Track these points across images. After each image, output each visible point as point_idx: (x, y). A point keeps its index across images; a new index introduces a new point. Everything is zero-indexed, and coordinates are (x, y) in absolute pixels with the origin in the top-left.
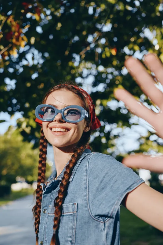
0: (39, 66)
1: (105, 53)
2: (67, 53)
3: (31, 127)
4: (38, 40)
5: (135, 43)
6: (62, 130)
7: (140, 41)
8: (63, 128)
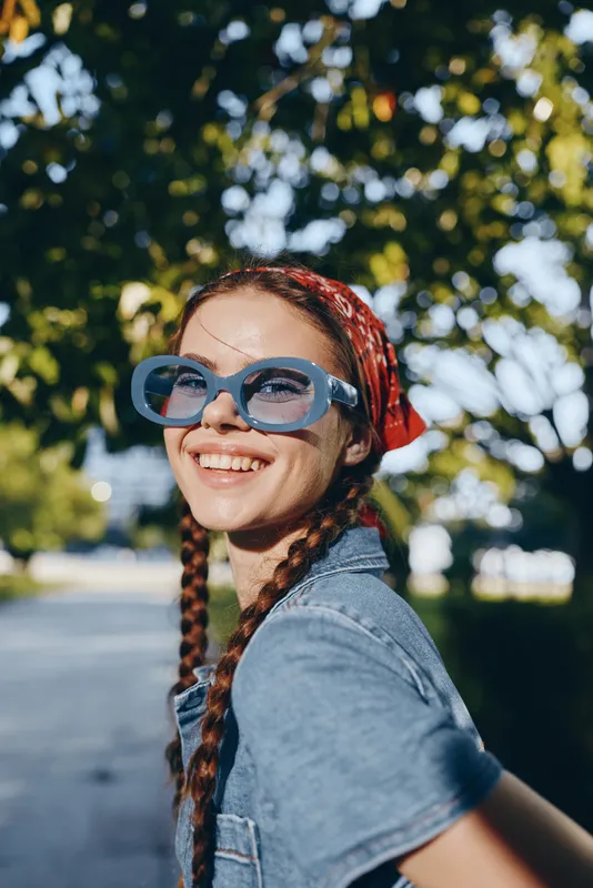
0: (84, 125)
1: (352, 108)
2: (200, 88)
3: (38, 377)
4: (87, 16)
5: (465, 82)
6: (236, 463)
7: (484, 77)
8: (240, 453)
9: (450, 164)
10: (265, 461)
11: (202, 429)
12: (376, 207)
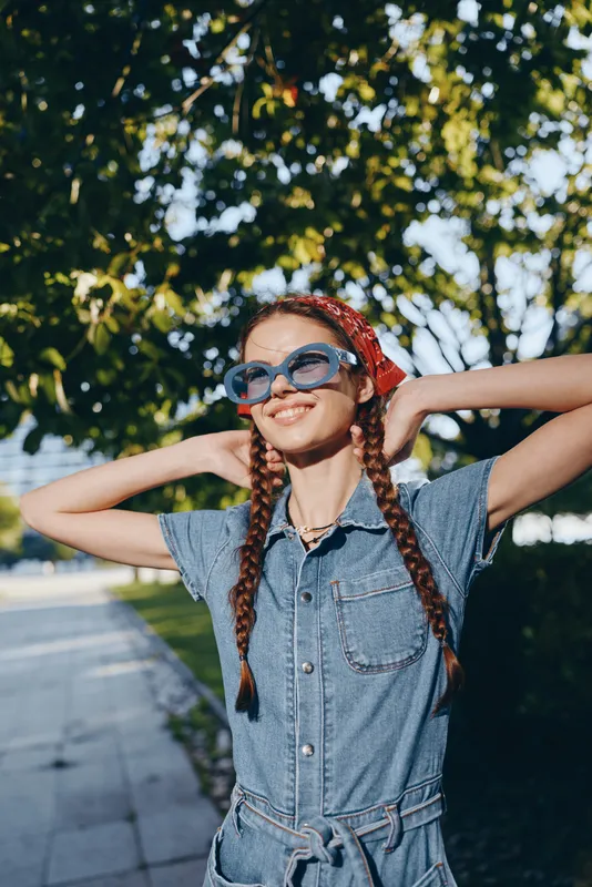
8: (297, 405)
9: (353, 148)
10: (311, 406)
11: (272, 400)
12: (288, 190)
